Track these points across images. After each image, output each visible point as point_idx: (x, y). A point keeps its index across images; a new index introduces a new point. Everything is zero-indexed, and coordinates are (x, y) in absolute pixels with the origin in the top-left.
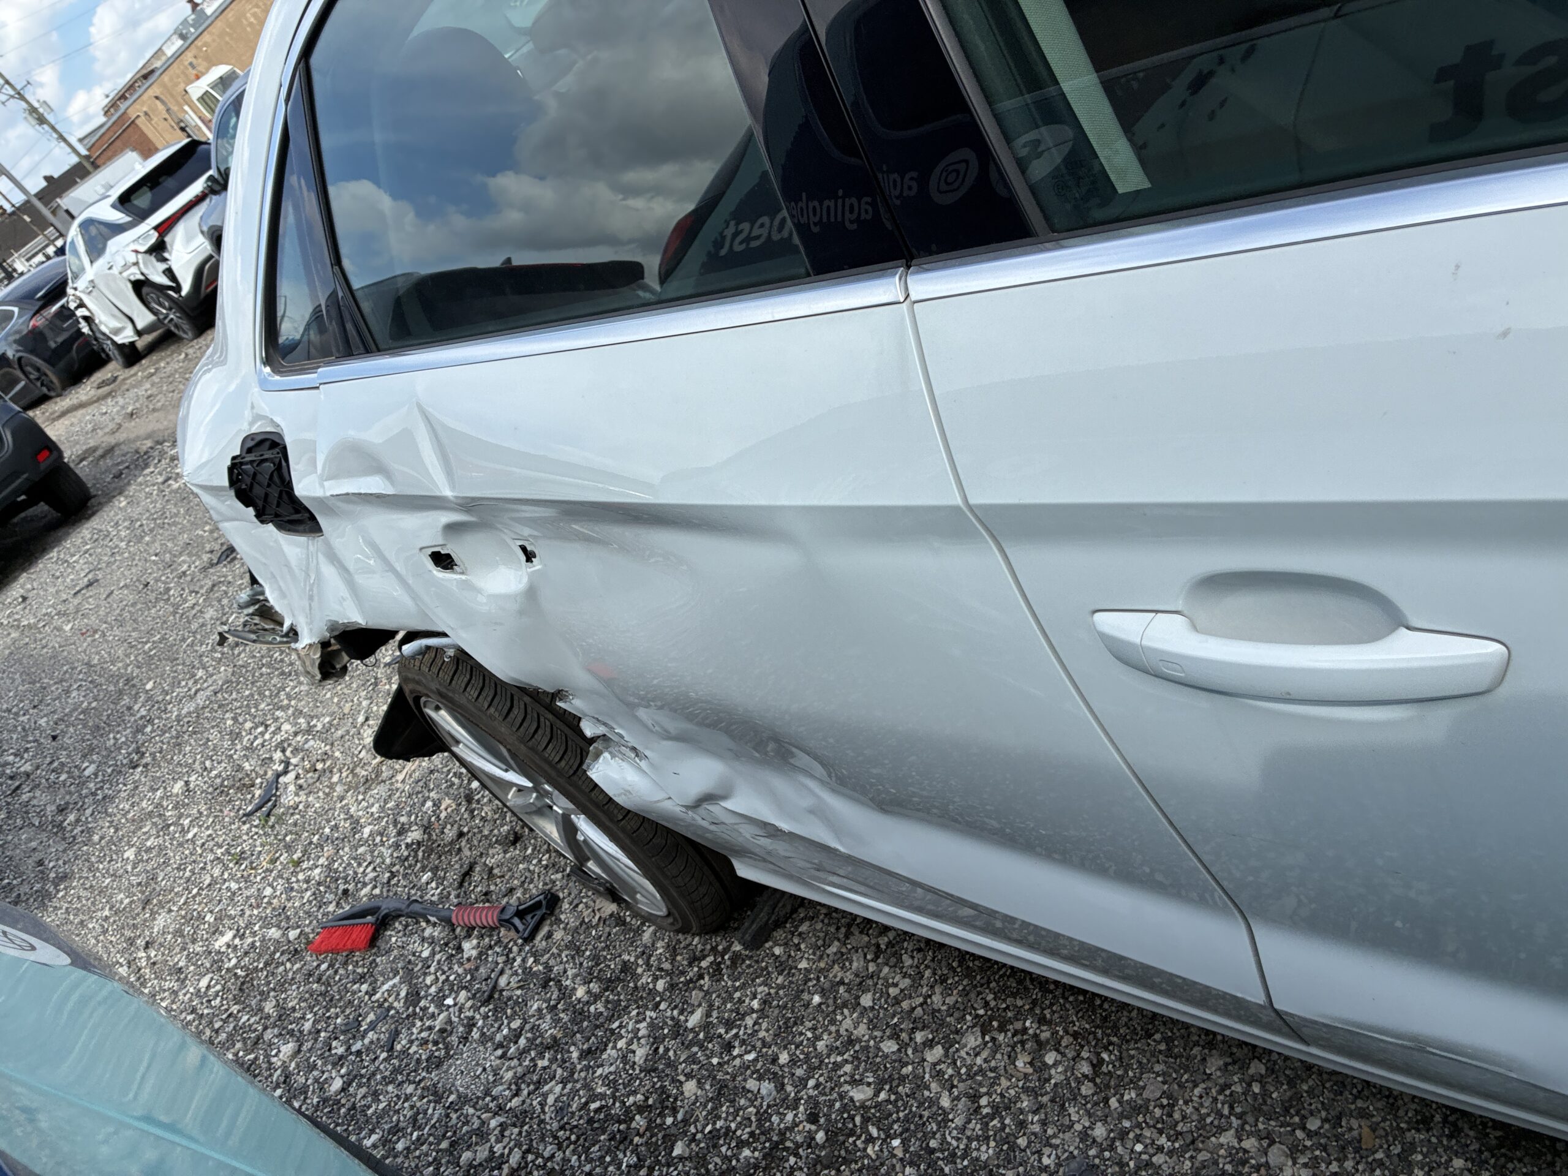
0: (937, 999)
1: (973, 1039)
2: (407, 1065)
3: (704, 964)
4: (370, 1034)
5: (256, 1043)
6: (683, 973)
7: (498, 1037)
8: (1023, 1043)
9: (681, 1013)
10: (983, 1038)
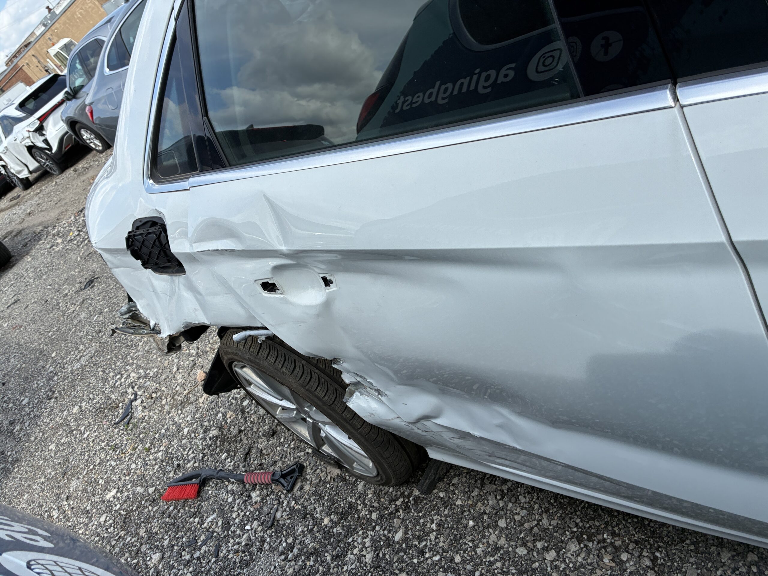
0: (545, 522)
1: (574, 547)
2: (228, 565)
3: (398, 503)
4: (204, 547)
5: (137, 553)
6: (386, 508)
7: (281, 548)
8: (605, 548)
9: (389, 532)
10: (580, 545)
